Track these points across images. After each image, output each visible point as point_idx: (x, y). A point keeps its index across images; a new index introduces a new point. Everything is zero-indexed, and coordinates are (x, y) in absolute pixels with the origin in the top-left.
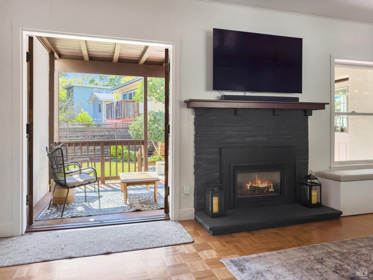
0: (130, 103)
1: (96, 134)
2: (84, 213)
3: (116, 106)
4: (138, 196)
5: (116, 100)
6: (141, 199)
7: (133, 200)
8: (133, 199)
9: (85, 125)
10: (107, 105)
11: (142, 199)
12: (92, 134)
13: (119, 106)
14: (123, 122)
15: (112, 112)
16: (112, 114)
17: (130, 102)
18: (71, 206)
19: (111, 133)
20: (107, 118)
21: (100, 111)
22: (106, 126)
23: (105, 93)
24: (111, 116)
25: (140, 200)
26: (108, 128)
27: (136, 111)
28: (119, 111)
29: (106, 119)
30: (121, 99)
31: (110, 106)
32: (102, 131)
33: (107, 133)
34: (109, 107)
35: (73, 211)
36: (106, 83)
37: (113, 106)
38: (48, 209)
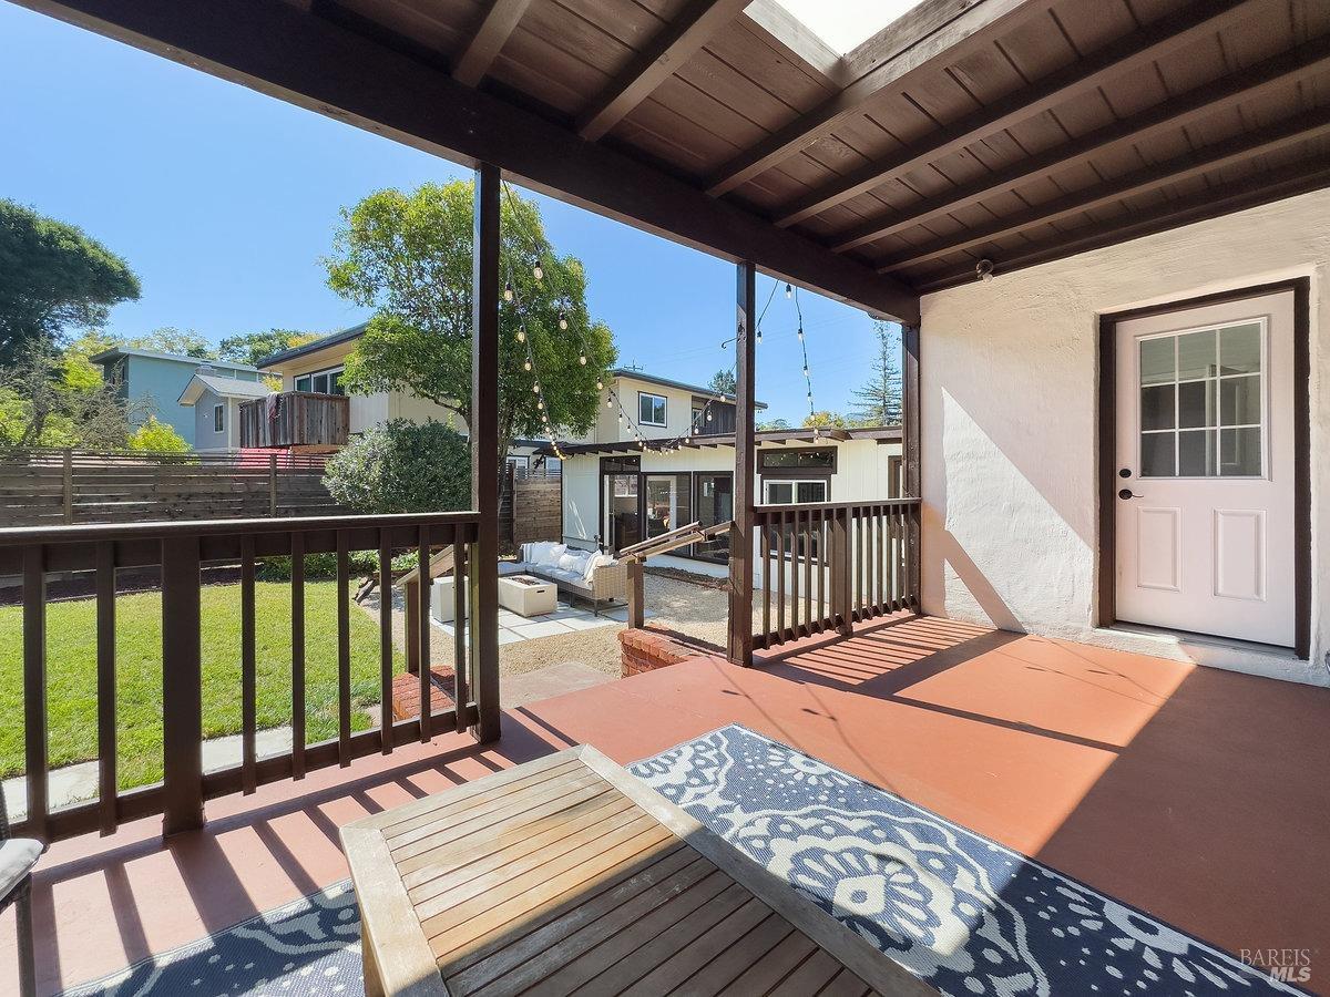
31: (250, 409)
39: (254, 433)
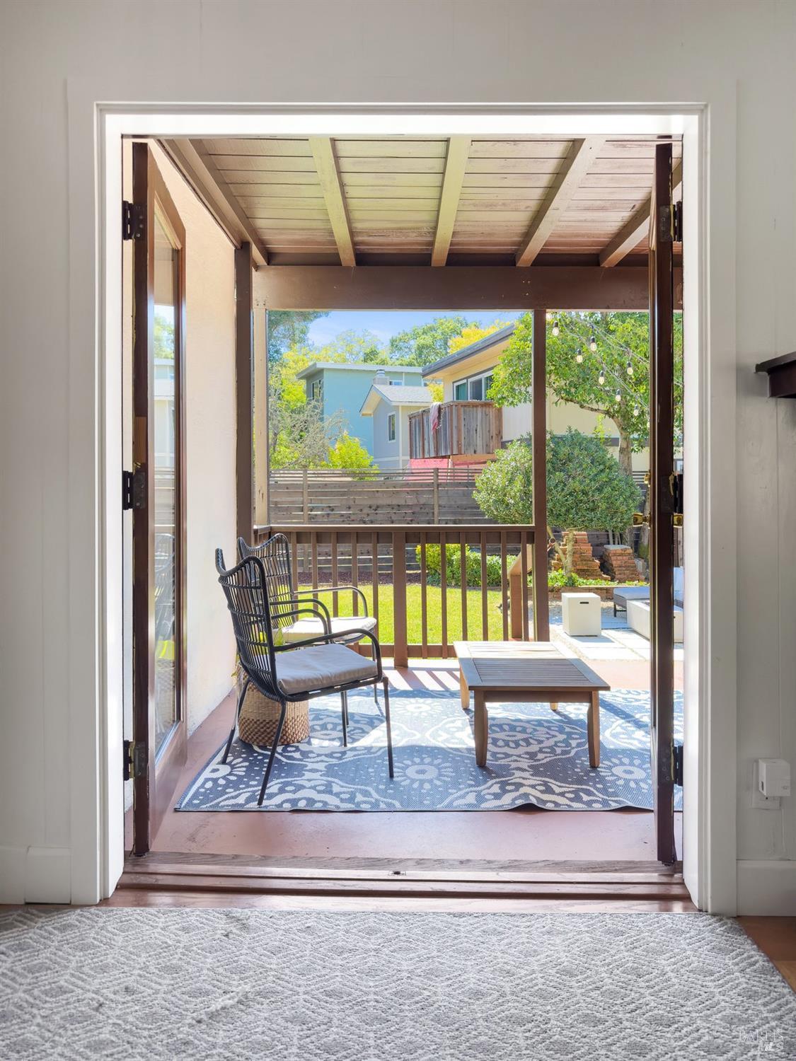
0: (475, 409)
1: (380, 502)
2: (337, 795)
3: (436, 421)
4: (525, 736)
5: (436, 403)
6: (534, 748)
7: (506, 750)
8: (507, 744)
9: (353, 474)
10: (410, 419)
11: (541, 751)
12: (370, 502)
13: (445, 421)
14: (456, 467)
15: (426, 437)
16: (423, 444)
17: (475, 406)
18: (297, 755)
19: (424, 499)
20: (412, 455)
21: (392, 436)
22: (407, 478)
23: (406, 385)
24: (421, 448)
25: (532, 756)
26: (415, 485)
27: (494, 432)
28: (445, 434)
29: (409, 457)
30: (449, 397)
32: (398, 492)
33: (411, 500)
34: (417, 424)
35: (299, 781)
36: (407, 359)
37: (428, 421)
38: (224, 762)
39: (421, 444)
